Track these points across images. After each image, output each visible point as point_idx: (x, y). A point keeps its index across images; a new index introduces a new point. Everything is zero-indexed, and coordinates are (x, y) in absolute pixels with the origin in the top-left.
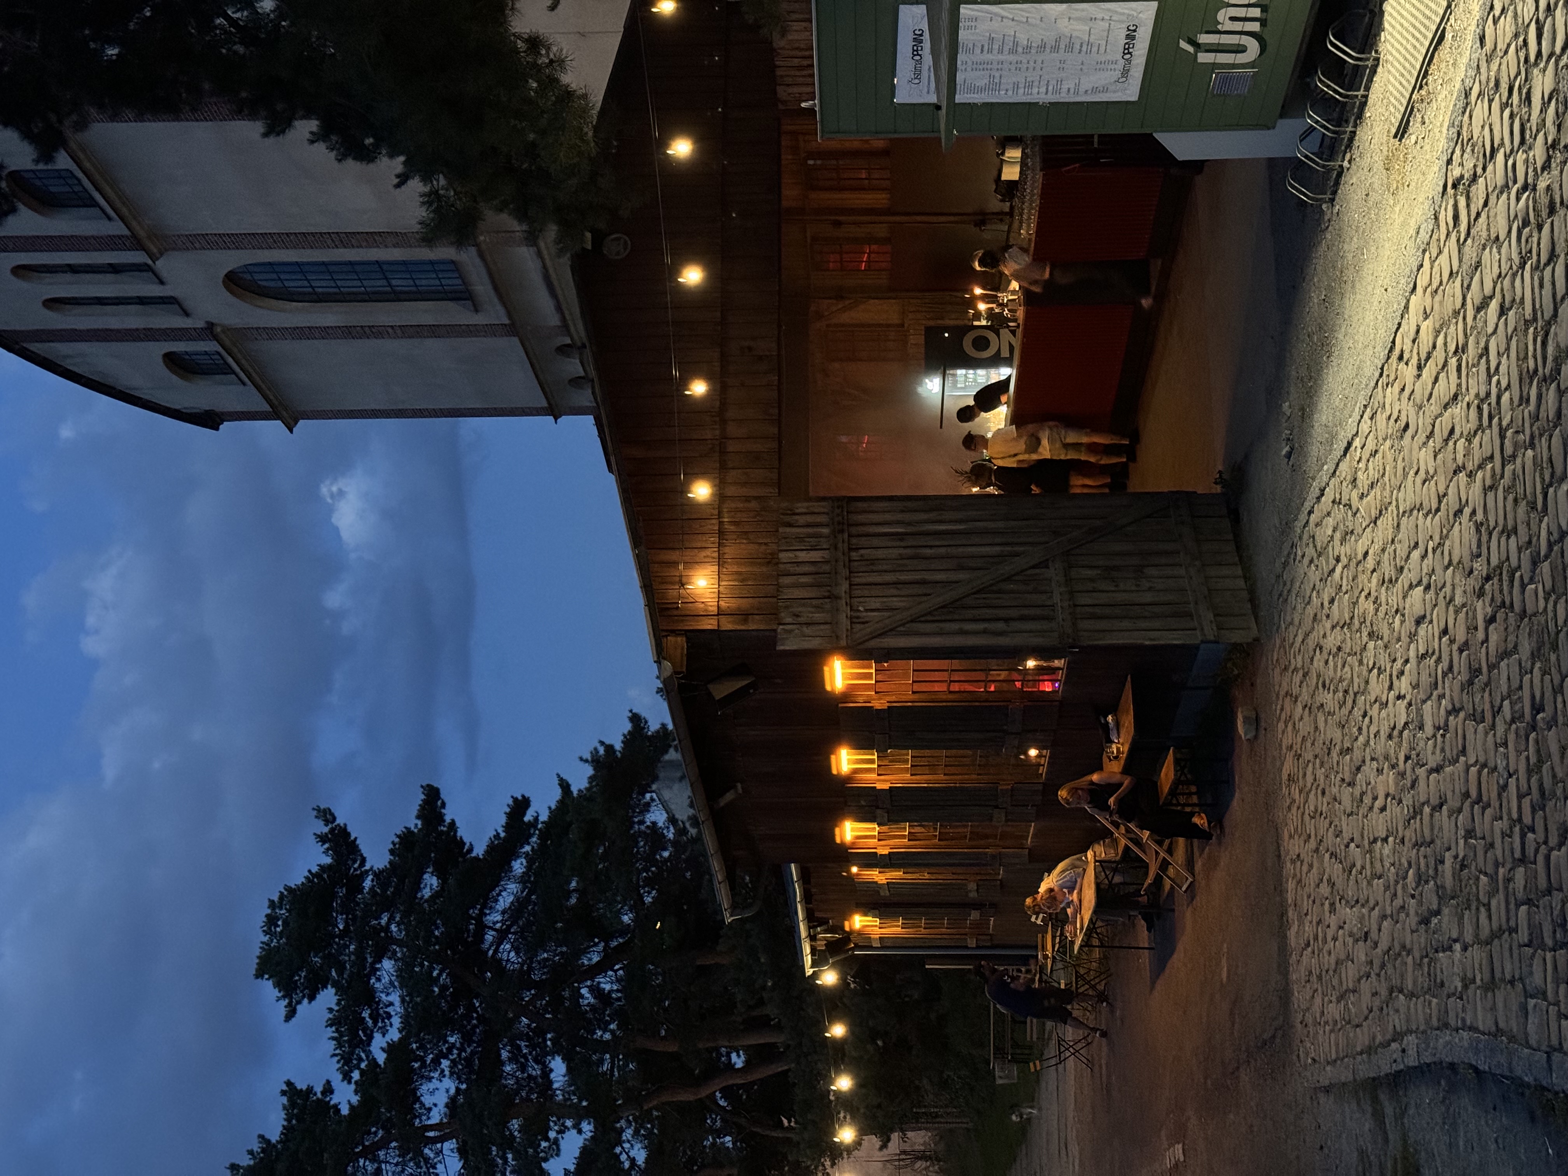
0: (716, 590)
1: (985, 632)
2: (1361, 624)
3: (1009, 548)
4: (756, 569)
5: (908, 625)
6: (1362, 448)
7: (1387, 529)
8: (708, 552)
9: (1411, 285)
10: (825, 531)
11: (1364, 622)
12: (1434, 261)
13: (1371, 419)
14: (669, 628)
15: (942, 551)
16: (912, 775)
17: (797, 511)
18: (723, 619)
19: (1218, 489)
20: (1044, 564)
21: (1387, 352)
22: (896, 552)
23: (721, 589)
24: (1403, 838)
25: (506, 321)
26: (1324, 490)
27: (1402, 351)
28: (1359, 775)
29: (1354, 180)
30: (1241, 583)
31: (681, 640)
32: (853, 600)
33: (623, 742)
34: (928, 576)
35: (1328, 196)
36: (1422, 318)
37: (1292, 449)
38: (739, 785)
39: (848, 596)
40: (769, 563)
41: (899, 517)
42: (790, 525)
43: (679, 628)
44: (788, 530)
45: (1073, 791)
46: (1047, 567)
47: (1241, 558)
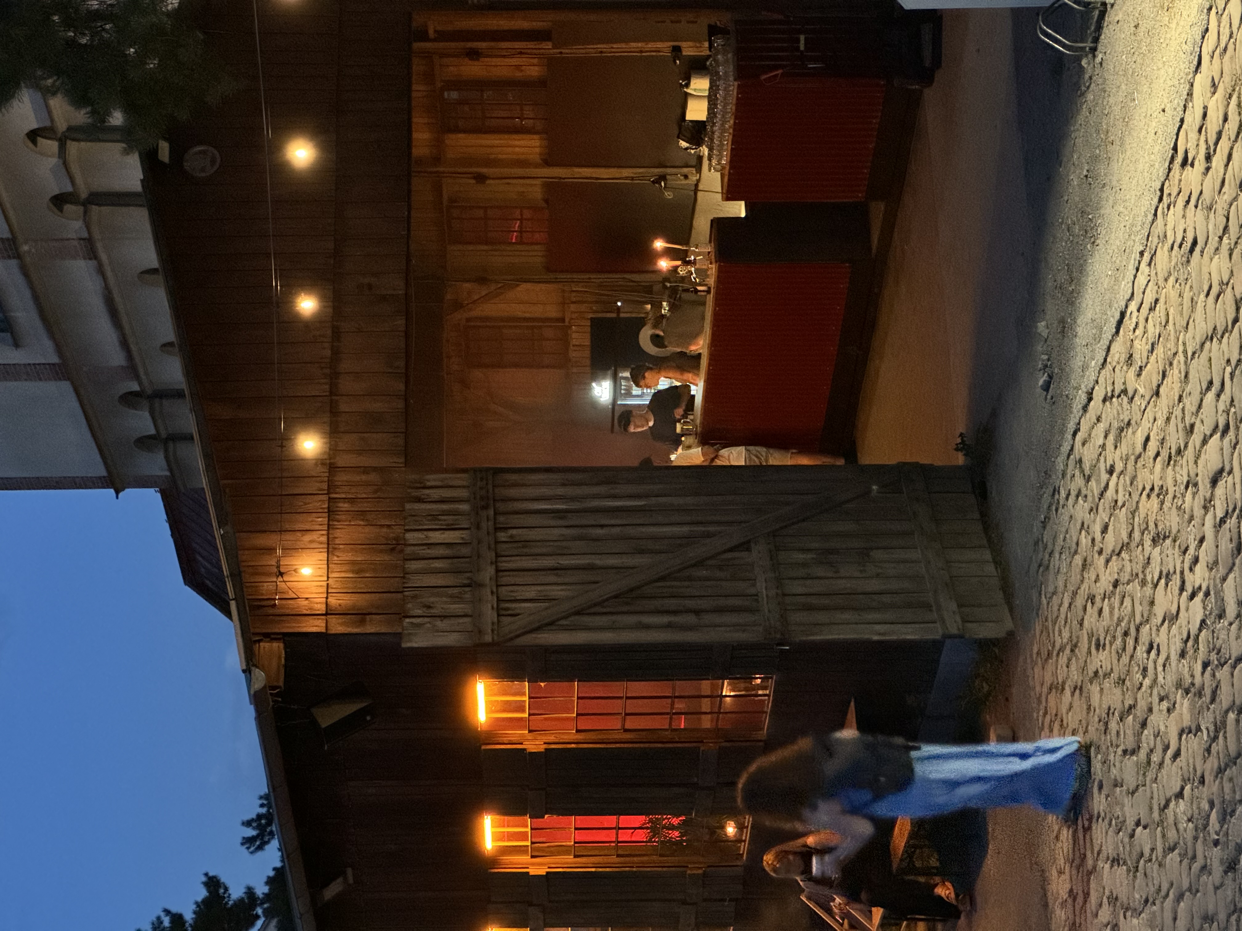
0: (325, 584)
1: (669, 626)
2: (1143, 534)
3: (701, 528)
4: (378, 558)
5: (572, 618)
6: (1138, 311)
7: (1172, 388)
8: (314, 536)
9: (1195, 62)
10: (465, 507)
11: (1147, 528)
12: (1222, 15)
13: (1149, 265)
14: (264, 631)
15: (616, 531)
16: (575, 856)
17: (429, 484)
18: (333, 620)
19: (960, 459)
20: (745, 546)
21: (1167, 164)
22: (556, 531)
23: (331, 581)
24: (1203, 777)
25: (55, 360)
26: (1092, 393)
27: (1186, 152)
28: (1146, 732)
29: (1120, 17)
30: (990, 569)
31: (277, 647)
32: (500, 589)
33: (195, 913)
34: (598, 561)
35: (1088, 45)
36: (1209, 95)
37: (1050, 377)
38: (349, 871)
39: (494, 583)
40: (392, 550)
41: (560, 491)
42: (419, 500)
43: (277, 631)
44: (417, 506)
45: (781, 856)
46: (749, 550)
47: (989, 540)
